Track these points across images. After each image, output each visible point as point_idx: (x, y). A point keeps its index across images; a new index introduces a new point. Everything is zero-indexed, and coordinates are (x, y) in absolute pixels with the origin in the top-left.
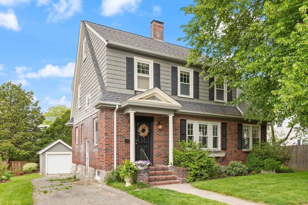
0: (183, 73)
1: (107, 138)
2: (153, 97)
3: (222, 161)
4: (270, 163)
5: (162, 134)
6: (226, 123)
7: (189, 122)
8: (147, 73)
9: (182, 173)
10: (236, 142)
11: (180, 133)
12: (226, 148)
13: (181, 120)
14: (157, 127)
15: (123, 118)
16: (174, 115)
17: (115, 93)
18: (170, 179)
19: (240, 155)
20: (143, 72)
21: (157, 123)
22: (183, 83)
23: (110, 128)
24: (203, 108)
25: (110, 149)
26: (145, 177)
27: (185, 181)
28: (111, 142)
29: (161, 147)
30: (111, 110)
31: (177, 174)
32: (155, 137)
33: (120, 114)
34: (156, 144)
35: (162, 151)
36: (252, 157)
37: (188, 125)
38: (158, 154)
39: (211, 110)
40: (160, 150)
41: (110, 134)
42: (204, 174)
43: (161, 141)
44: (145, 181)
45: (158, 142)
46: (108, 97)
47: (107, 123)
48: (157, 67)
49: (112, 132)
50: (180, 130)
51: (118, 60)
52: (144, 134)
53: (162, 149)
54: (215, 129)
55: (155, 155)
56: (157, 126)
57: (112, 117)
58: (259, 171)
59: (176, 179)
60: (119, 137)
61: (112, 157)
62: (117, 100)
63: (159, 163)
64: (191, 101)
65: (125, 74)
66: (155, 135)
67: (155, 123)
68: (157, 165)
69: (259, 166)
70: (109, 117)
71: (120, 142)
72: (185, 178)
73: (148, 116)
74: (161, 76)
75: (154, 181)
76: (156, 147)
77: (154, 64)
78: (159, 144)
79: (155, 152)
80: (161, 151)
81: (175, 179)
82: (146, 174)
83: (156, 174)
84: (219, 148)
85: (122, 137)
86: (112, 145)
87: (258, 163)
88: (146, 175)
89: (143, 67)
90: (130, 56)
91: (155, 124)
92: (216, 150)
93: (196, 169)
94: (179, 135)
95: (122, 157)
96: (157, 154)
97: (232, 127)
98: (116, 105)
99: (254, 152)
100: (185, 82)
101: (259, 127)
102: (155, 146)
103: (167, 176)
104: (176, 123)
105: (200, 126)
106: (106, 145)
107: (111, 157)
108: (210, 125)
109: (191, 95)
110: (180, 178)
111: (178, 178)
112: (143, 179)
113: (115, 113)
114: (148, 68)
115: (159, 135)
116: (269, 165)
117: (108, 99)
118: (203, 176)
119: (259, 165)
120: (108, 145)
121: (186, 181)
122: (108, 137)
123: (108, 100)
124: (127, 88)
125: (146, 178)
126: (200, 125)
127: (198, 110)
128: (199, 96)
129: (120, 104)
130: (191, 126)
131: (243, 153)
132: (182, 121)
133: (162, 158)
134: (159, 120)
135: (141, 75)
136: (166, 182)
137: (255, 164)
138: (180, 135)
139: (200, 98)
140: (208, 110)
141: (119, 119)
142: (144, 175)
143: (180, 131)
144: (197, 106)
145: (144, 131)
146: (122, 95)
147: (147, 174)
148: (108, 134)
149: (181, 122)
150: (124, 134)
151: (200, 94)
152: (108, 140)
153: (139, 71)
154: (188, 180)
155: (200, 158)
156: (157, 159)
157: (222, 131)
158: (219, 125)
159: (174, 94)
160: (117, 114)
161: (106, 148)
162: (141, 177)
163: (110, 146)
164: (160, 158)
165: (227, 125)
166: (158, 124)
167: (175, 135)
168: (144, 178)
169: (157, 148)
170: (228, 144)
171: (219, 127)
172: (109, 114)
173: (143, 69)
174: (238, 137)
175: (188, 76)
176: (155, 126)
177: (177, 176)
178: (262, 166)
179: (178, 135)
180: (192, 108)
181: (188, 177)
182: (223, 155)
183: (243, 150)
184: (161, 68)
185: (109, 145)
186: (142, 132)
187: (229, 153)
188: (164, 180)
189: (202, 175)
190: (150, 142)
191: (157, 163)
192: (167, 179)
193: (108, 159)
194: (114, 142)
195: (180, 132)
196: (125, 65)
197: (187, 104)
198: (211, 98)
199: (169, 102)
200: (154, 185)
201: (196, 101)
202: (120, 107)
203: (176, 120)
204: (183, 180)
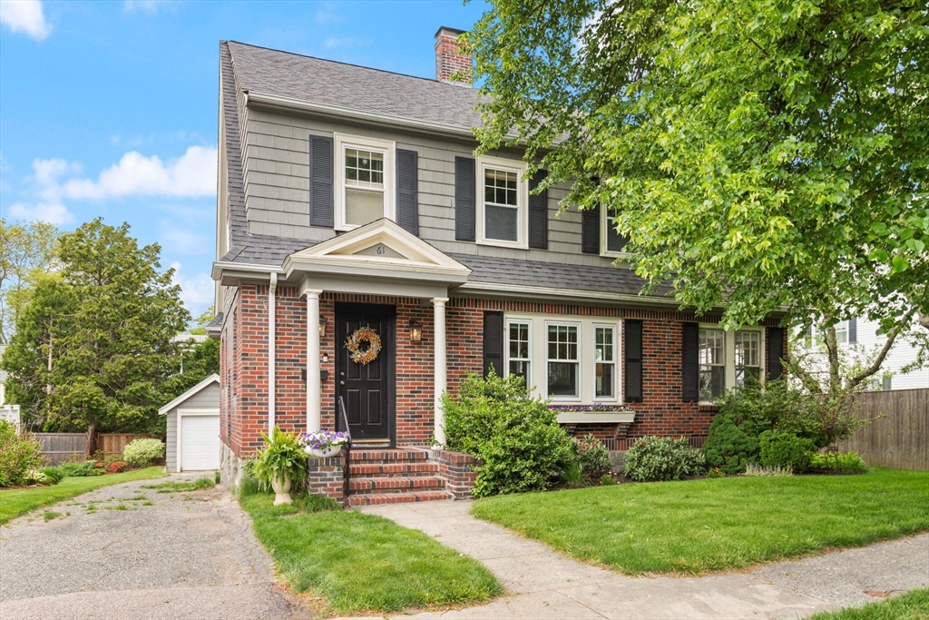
0: (495, 175)
1: (246, 368)
2: (380, 249)
3: (627, 437)
4: (777, 443)
5: (422, 355)
6: (640, 322)
7: (511, 318)
8: (378, 178)
9: (455, 470)
10: (677, 380)
11: (484, 353)
12: (642, 398)
13: (487, 313)
14: (405, 337)
15: (299, 309)
16: (448, 299)
17: (275, 238)
18: (420, 488)
19: (690, 419)
20: (364, 177)
21: (405, 323)
22: (495, 204)
23: (257, 337)
24: (557, 276)
25: (256, 400)
26: (332, 480)
27: (465, 494)
28: (261, 377)
29: (420, 392)
30: (259, 286)
31: (447, 472)
32: (401, 363)
33: (287, 300)
34: (403, 384)
35: (422, 404)
36: (721, 426)
37: (511, 329)
38: (411, 413)
39: (584, 283)
40: (416, 400)
41: (257, 355)
42: (523, 474)
43: (420, 376)
44: (332, 490)
45: (410, 380)
46: (248, 249)
47: (248, 324)
48: (407, 162)
49: (264, 351)
50: (483, 342)
51: (284, 144)
52: (365, 355)
53: (424, 400)
54: (603, 338)
55: (399, 417)
56: (405, 331)
57: (263, 307)
58: (739, 467)
59: (444, 487)
60: (285, 365)
61: (262, 422)
62: (274, 258)
63: (412, 441)
64: (523, 257)
65: (306, 184)
66: (399, 359)
67: (401, 322)
68: (407, 445)
69: (742, 453)
70: (254, 307)
71: (288, 378)
72: (465, 484)
73: (378, 302)
74: (421, 187)
75: (368, 491)
76: (403, 392)
77: (399, 152)
78: (412, 384)
79: (399, 409)
80: (418, 404)
81: (440, 486)
82: (336, 471)
83: (381, 472)
84: (618, 397)
85: (295, 365)
86: (263, 386)
87: (740, 444)
88: (334, 474)
89: (365, 162)
90: (321, 131)
91: (402, 326)
92: (603, 404)
93: (497, 457)
94: (479, 357)
95: (293, 422)
96: (405, 413)
97: (664, 336)
98: (269, 274)
99: (732, 411)
100: (501, 200)
101: (760, 332)
102: (402, 390)
103: (415, 479)
104: (469, 322)
105: (553, 331)
106: (243, 386)
107: (260, 422)
108: (586, 328)
109: (523, 240)
110: (452, 483)
111: (447, 484)
112: (325, 485)
113: (272, 297)
114: (378, 164)
115: (412, 359)
116: (772, 450)
117: (248, 255)
118: (522, 478)
119: (743, 451)
120: (249, 386)
121: (470, 494)
122: (251, 364)
123: (246, 259)
124: (313, 225)
125: (335, 481)
126: (550, 327)
127: (540, 283)
128: (547, 241)
129: (281, 270)
130: (520, 332)
131: (701, 411)
132: (489, 317)
133: (424, 424)
134: (414, 315)
135: (357, 184)
136: (408, 494)
137: (730, 446)
138: (484, 358)
139: (551, 246)
140: (576, 282)
141: (285, 313)
142: (328, 473)
143: (484, 346)
144: (538, 270)
145: (364, 345)
146: (294, 244)
147: (339, 470)
148: (251, 355)
149: (484, 319)
150: (299, 356)
151: (551, 236)
152: (251, 373)
153: (351, 175)
154: (476, 491)
155: (511, 426)
156: (406, 429)
157: (626, 344)
158: (617, 326)
159: (465, 238)
160: (276, 298)
161: (243, 395)
162: (316, 480)
163: (257, 391)
164: (417, 424)
165: (642, 327)
166: (407, 327)
167: (467, 357)
168: (328, 483)
169: (406, 396)
170: (646, 385)
171: (618, 335)
172: (254, 297)
173: (365, 169)
174: (683, 363)
175: (513, 184)
176: (401, 331)
177: (446, 479)
178: (754, 455)
179: (475, 357)
180: (521, 277)
181: (476, 482)
182: (628, 417)
183: (702, 403)
184: (422, 164)
185: (254, 386)
186: (359, 348)
187: (652, 412)
188: (404, 490)
189: (517, 476)
190: (385, 379)
191: (408, 441)
192: (412, 487)
193: (251, 426)
194: (268, 377)
195: (483, 350)
196: (306, 159)
197: (504, 267)
198: (591, 246)
199: (431, 262)
200: (363, 504)
201: (537, 256)
202: (282, 278)
203: (469, 314)
204: (458, 489)
